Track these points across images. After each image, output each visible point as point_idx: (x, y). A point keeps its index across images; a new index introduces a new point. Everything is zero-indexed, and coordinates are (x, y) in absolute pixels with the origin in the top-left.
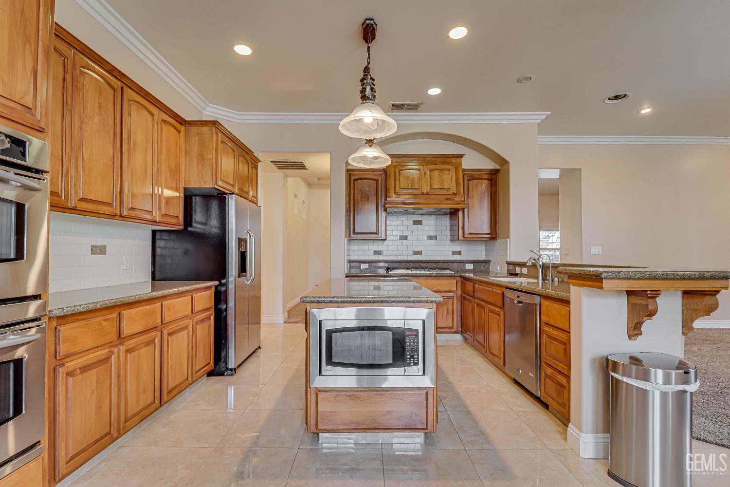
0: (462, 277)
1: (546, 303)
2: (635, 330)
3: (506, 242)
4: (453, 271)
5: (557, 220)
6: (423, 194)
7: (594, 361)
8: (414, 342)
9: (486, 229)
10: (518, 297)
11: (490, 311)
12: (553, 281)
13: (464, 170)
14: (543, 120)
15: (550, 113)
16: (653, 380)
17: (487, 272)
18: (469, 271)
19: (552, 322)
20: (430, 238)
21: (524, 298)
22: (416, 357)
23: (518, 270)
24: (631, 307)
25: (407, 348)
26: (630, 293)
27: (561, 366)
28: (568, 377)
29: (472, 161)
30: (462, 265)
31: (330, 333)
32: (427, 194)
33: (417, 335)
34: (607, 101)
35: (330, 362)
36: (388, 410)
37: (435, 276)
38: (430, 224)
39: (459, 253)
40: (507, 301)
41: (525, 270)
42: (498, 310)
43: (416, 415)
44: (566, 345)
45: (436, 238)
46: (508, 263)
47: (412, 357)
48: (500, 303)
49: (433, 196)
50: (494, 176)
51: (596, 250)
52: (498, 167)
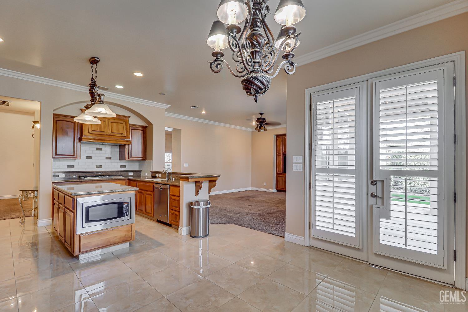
0: (128, 179)
1: (172, 188)
2: (197, 193)
3: (151, 163)
4: (123, 177)
5: (171, 148)
6: (107, 135)
7: (187, 204)
8: (127, 207)
9: (140, 155)
10: (161, 186)
11: (147, 194)
12: (172, 179)
13: (130, 124)
14: (167, 108)
15: (170, 106)
16: (200, 205)
17: (140, 176)
18: (130, 176)
19: (174, 194)
20: (107, 158)
21: (163, 187)
22: (127, 212)
23: (157, 175)
24: (196, 186)
25: (124, 209)
26: (196, 182)
27: (176, 209)
28: (179, 212)
29: (134, 120)
30: (126, 173)
31: (87, 209)
32: (110, 135)
33: (128, 204)
34: (191, 107)
35: (88, 220)
36: (115, 236)
37: (114, 180)
38: (107, 150)
39: (124, 167)
40: (155, 189)
41: (160, 175)
42: (151, 193)
43: (127, 235)
44: (178, 201)
45: (110, 158)
46: (152, 172)
47: (126, 213)
48: (152, 190)
49: (113, 136)
50: (145, 129)
51: (186, 165)
52: (147, 125)
